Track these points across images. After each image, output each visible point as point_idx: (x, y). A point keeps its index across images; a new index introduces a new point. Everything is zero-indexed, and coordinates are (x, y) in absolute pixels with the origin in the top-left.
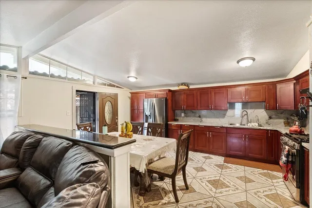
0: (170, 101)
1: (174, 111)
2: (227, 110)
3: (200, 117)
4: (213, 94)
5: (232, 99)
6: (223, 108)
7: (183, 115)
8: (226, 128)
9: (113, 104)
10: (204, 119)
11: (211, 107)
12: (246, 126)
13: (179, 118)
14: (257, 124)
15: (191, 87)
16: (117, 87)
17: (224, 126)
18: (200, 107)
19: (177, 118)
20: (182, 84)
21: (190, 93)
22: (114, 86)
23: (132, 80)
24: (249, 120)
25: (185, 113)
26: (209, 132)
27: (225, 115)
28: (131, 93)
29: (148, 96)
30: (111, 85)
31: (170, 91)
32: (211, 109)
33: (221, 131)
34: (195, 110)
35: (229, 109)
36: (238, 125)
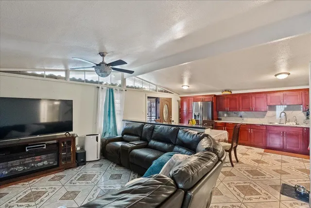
0: (214, 104)
1: (218, 112)
2: (267, 111)
3: (241, 117)
4: (254, 98)
5: (271, 102)
6: (263, 110)
7: (225, 115)
8: (266, 126)
9: (168, 105)
10: (245, 119)
11: (252, 108)
12: (284, 125)
13: (222, 118)
14: (295, 123)
15: (233, 92)
16: (170, 93)
17: (264, 124)
18: (242, 109)
19: (221, 118)
20: (226, 91)
21: (233, 97)
22: (168, 92)
23: (185, 88)
24: (288, 120)
25: (227, 114)
26: (251, 129)
27: (265, 115)
28: (181, 98)
29: (196, 100)
30: (166, 92)
31: (215, 96)
32: (252, 111)
33: (262, 128)
34: (236, 111)
35: (269, 110)
36: (276, 124)
